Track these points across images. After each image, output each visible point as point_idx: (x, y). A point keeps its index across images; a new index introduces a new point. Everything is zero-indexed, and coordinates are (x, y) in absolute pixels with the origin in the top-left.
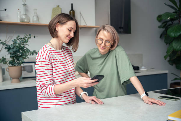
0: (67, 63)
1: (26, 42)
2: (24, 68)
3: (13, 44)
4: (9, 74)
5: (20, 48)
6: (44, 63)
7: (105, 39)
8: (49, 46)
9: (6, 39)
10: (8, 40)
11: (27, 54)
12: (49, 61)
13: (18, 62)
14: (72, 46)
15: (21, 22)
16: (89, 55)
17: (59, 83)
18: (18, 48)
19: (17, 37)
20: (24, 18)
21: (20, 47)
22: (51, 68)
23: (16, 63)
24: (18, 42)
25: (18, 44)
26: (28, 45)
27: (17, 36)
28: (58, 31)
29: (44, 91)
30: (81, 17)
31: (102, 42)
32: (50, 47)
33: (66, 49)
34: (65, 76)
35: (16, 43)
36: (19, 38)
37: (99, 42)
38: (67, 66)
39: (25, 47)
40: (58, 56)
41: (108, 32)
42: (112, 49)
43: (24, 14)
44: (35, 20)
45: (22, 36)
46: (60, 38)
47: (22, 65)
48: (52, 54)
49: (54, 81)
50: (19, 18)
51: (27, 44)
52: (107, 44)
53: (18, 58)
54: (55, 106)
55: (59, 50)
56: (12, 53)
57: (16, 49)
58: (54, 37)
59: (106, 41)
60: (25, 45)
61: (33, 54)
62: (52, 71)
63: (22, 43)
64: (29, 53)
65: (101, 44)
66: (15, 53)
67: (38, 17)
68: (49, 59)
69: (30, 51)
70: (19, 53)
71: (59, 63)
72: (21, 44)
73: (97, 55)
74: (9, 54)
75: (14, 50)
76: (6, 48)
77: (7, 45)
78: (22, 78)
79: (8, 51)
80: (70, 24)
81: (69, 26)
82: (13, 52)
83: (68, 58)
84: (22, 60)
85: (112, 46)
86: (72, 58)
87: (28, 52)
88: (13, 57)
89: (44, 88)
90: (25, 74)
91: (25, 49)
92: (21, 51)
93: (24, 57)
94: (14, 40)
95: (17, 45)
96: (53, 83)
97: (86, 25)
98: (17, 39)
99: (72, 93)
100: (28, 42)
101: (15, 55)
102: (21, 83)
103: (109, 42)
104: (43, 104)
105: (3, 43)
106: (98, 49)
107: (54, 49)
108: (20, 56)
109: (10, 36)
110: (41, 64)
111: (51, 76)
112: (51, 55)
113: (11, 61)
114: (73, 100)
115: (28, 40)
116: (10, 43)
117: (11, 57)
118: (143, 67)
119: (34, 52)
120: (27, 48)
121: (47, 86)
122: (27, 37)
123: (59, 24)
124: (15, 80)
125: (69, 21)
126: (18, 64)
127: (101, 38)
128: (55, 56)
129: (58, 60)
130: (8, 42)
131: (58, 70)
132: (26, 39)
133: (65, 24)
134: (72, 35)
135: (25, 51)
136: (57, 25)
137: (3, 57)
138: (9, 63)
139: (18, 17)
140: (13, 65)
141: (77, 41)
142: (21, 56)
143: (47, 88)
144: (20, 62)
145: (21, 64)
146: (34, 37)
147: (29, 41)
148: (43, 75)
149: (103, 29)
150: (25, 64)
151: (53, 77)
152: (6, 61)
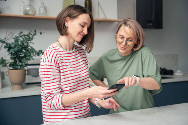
0: (80, 67)
1: (30, 40)
2: (28, 72)
3: (14, 42)
4: (10, 79)
5: (22, 48)
6: (49, 67)
7: (126, 36)
8: (56, 46)
9: (6, 36)
10: (8, 38)
11: (32, 54)
12: (56, 64)
13: (21, 64)
14: (85, 45)
15: (24, 15)
16: (106, 58)
17: (68, 92)
18: (20, 47)
19: (20, 34)
20: (29, 10)
21: (23, 46)
22: (59, 74)
23: (18, 66)
24: (21, 39)
25: (21, 42)
26: (33, 43)
27: (19, 32)
28: (68, 27)
29: (49, 102)
30: (100, 8)
31: (122, 40)
32: (58, 47)
33: (78, 49)
34: (76, 83)
35: (19, 41)
36: (22, 35)
37: (120, 40)
38: (78, 71)
39: (29, 46)
40: (68, 58)
41: (130, 27)
42: (136, 49)
43: (28, 5)
44: (42, 12)
45: (26, 32)
46: (71, 35)
47: (26, 68)
48: (60, 56)
49: (62, 89)
50: (22, 10)
51: (32, 41)
52: (129, 43)
53: (20, 59)
54: (64, 121)
55: (70, 51)
56: (13, 53)
57: (18, 49)
58: (62, 35)
59: (127, 39)
60: (29, 43)
61: (38, 55)
62: (59, 76)
63: (26, 41)
64: (35, 53)
65: (122, 42)
66: (16, 53)
67: (45, 9)
68: (55, 62)
69: (35, 50)
70: (21, 54)
71: (69, 67)
72: (24, 42)
73: (117, 57)
74: (10, 54)
75: (16, 49)
76: (5, 47)
77: (7, 44)
78: (25, 84)
79: (9, 50)
80: (83, 18)
81: (82, 21)
82: (15, 51)
83: (80, 60)
84: (26, 61)
85: (136, 46)
86: (86, 61)
87: (32, 51)
88: (14, 58)
89: (49, 98)
90: (29, 79)
91: (29, 49)
92: (24, 51)
93: (28, 58)
94: (16, 37)
95: (19, 43)
96: (61, 92)
97: (106, 18)
98: (20, 35)
99: (85, 105)
100: (33, 39)
101: (17, 56)
102: (24, 90)
103: (131, 41)
104: (48, 117)
105: (2, 41)
106: (117, 49)
107: (62, 50)
108: (23, 57)
109: (11, 32)
110: (46, 68)
111: (58, 83)
112: (58, 58)
113: (12, 63)
114: (86, 113)
115: (33, 37)
116: (11, 41)
117: (11, 58)
118: (178, 71)
119: (40, 52)
120: (32, 47)
121: (53, 95)
122: (31, 33)
123: (68, 19)
124: (16, 87)
125: (81, 14)
126: (21, 67)
127: (122, 35)
128: (64, 58)
129: (67, 64)
130: (8, 39)
131: (67, 76)
132: (31, 36)
133: (76, 18)
134: (85, 31)
135: (30, 50)
136: (67, 19)
137: (2, 58)
138: (10, 66)
139: (21, 8)
140: (14, 68)
141: (92, 39)
142: (25, 56)
143: (53, 98)
144: (23, 64)
145: (24, 67)
146: (40, 33)
147: (35, 39)
148: (48, 82)
149: (124, 24)
150: (29, 67)
151: (61, 84)
152: (5, 63)
